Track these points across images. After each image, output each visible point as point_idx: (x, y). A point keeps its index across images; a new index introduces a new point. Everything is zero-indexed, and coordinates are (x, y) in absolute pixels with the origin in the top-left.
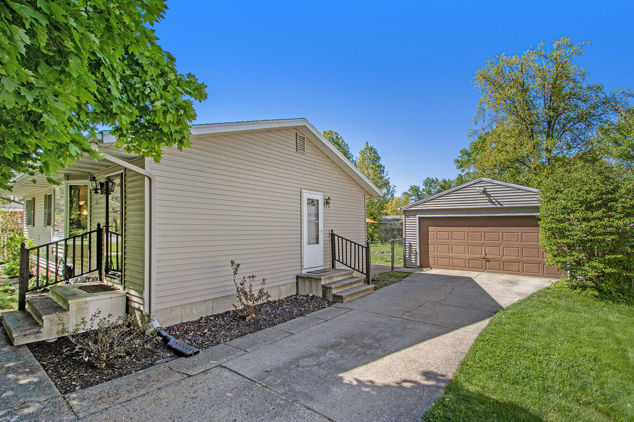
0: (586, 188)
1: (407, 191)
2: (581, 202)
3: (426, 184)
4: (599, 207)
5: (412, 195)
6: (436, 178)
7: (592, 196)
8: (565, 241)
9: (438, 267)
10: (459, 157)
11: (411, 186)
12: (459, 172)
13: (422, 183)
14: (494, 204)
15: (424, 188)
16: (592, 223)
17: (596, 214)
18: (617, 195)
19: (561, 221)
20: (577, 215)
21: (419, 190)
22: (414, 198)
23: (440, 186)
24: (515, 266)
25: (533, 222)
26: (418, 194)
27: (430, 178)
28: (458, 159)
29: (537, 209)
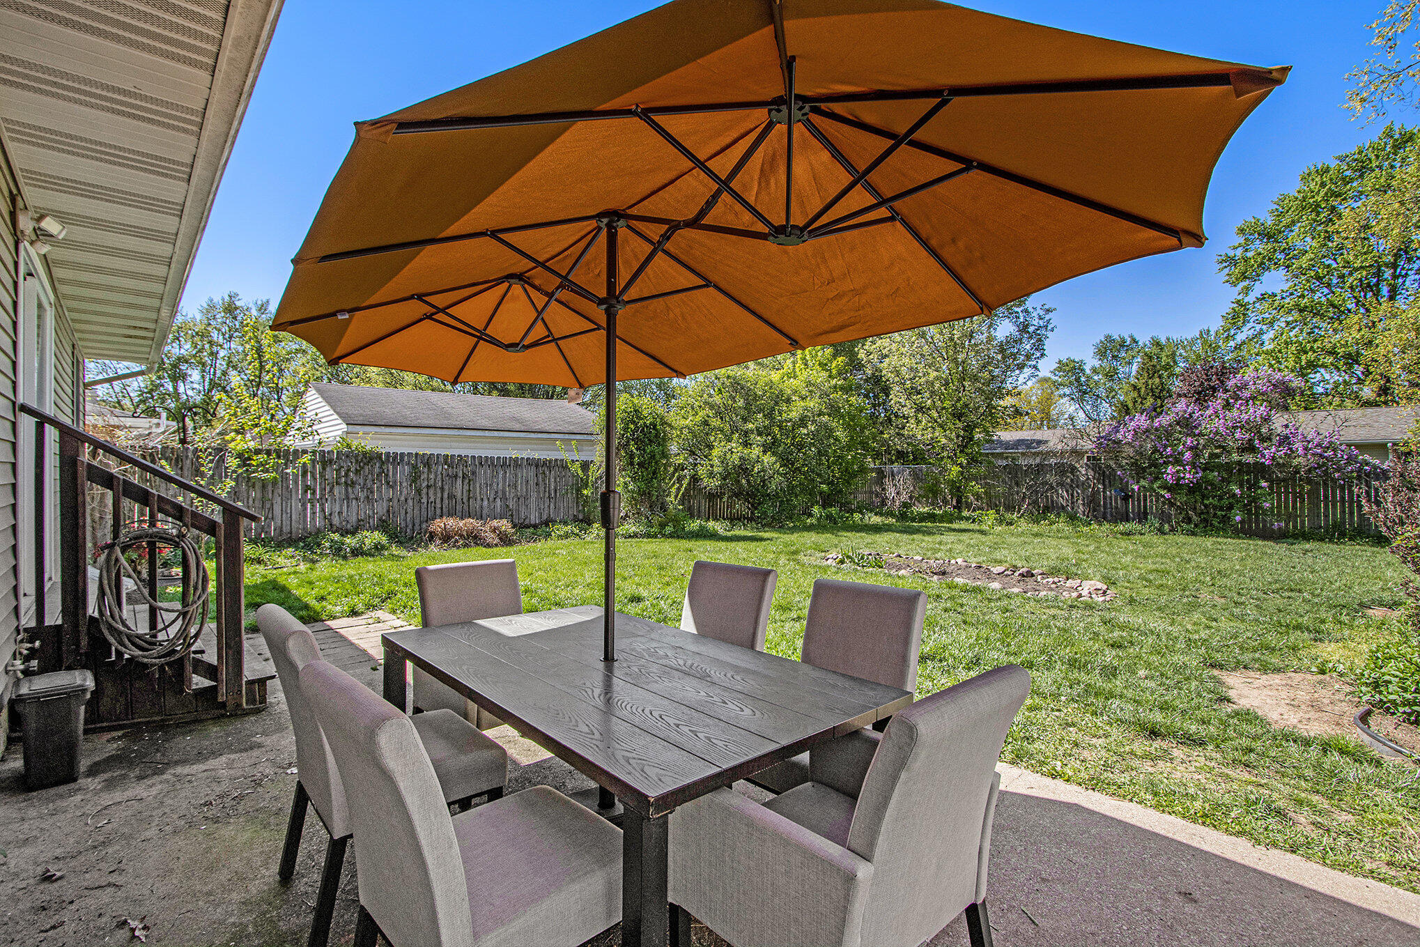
1: (1049, 375)
3: (1102, 352)
5: (1060, 384)
6: (1131, 337)
10: (1235, 248)
11: (1060, 362)
12: (1234, 293)
13: (1092, 350)
15: (1097, 363)
21: (1083, 370)
22: (1067, 391)
23: (1146, 354)
26: (1078, 380)
27: (1116, 337)
28: (1231, 254)
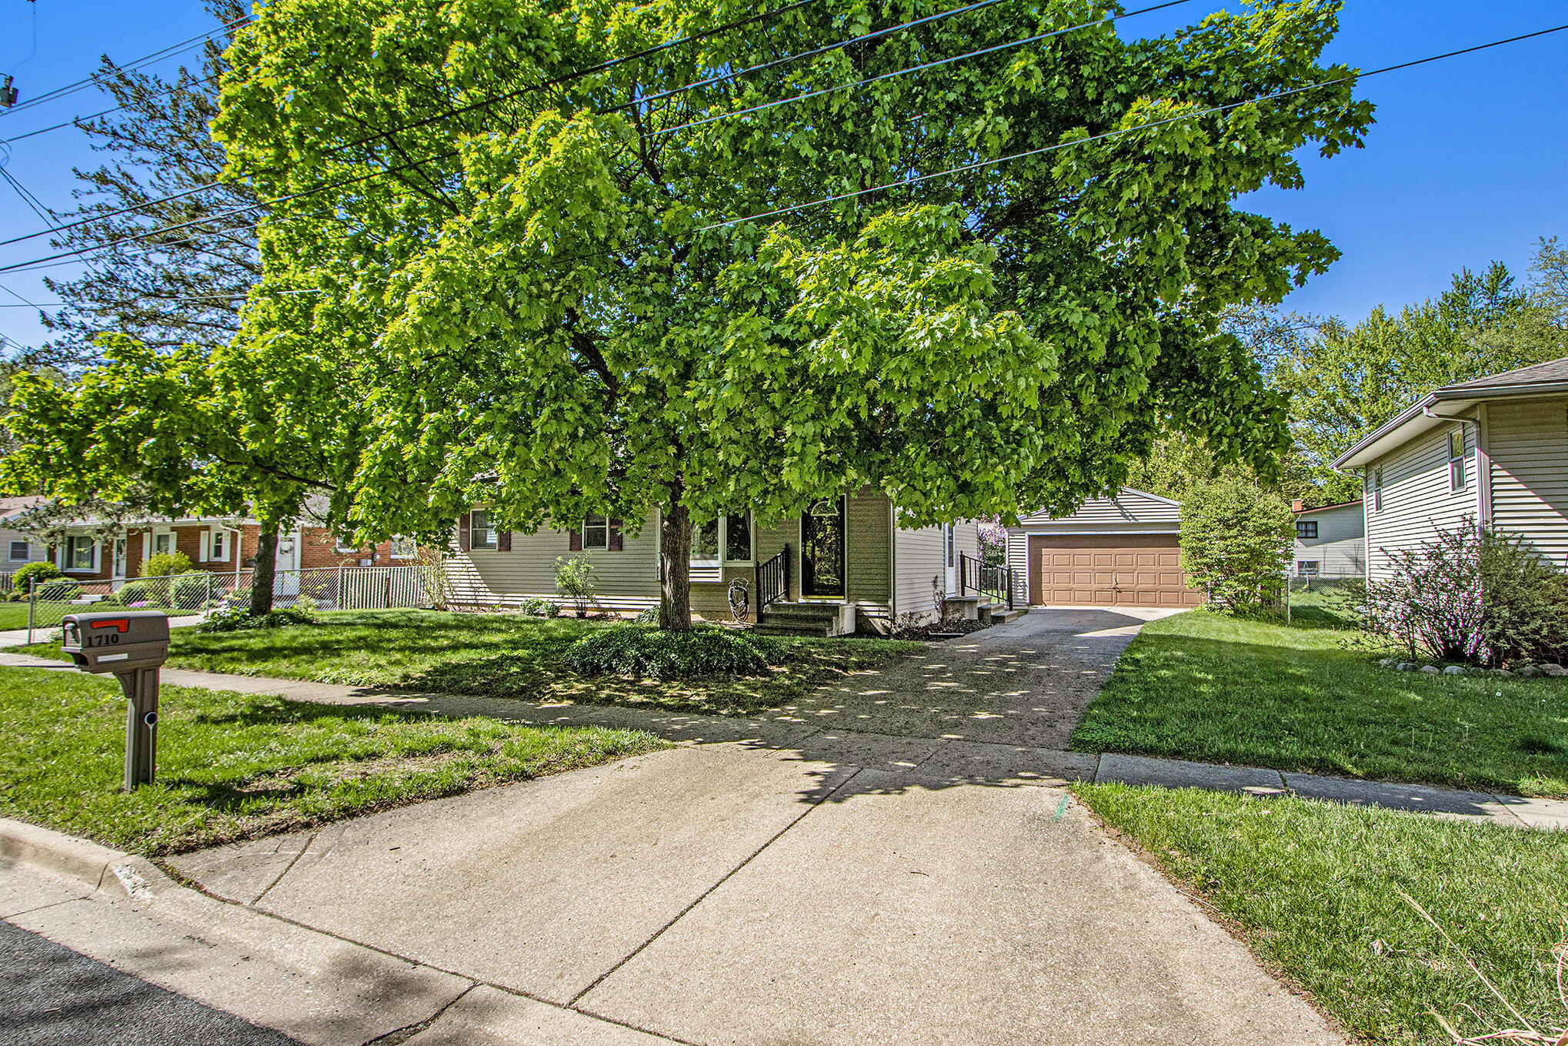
0: (1224, 506)
2: (1220, 521)
4: (1235, 525)
7: (1229, 514)
8: (1205, 560)
9: (1055, 602)
14: (1127, 518)
16: (1228, 542)
17: (1232, 533)
18: (1249, 514)
19: (1201, 540)
20: (1216, 533)
24: (1151, 597)
25: (1173, 541)
29: (1177, 525)
